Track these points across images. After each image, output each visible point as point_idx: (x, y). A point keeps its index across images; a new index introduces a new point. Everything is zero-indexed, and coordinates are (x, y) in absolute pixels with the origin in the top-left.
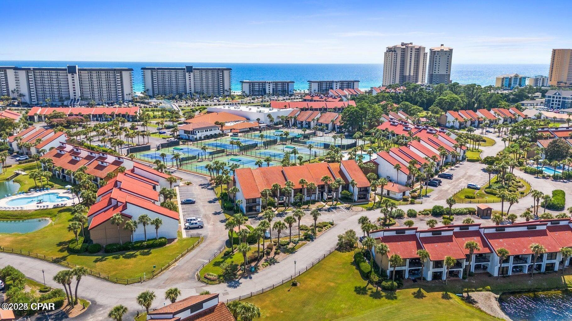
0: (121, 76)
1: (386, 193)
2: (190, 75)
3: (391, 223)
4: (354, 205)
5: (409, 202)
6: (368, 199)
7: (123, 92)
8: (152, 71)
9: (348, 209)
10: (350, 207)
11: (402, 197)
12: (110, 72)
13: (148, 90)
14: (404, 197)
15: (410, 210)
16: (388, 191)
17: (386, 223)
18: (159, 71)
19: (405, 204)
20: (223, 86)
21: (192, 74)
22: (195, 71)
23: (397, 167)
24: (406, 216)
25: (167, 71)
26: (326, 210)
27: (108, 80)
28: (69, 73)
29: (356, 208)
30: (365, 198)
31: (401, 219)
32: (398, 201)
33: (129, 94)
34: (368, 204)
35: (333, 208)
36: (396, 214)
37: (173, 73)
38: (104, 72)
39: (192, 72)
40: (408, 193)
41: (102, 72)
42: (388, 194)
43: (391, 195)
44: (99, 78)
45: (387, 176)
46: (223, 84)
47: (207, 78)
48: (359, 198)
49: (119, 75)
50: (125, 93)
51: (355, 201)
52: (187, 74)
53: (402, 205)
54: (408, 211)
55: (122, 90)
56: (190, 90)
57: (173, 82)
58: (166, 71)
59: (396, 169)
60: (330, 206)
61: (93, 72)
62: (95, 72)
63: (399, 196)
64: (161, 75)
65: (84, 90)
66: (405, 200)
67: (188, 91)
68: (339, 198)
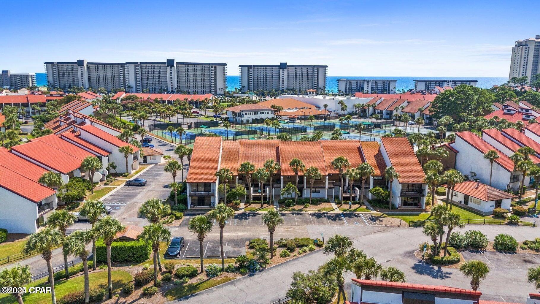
0: (215, 70)
1: (462, 199)
2: (283, 72)
3: (447, 258)
4: (389, 215)
5: (506, 221)
6: (421, 206)
7: (216, 87)
8: (249, 69)
9: (373, 219)
10: (380, 217)
11: (493, 209)
12: (206, 66)
13: (243, 87)
14: (498, 210)
15: (502, 236)
16: (466, 197)
17: (436, 258)
18: (255, 68)
19: (496, 224)
20: (318, 84)
21: (285, 71)
22: (290, 68)
23: (492, 157)
24: (490, 248)
25: (263, 68)
26: (329, 217)
27: (203, 74)
28: (168, 66)
29: (389, 220)
30: (416, 205)
31: (477, 252)
32: (483, 216)
33: (222, 89)
34: (418, 215)
35: (345, 215)
36: (466, 242)
37: (268, 70)
38: (200, 66)
39: (286, 69)
40: (507, 204)
41: (198, 66)
42: (466, 202)
43: (471, 204)
44: (195, 71)
45: (471, 172)
46: (318, 82)
47: (301, 75)
48: (405, 204)
49: (213, 69)
51: (394, 208)
52: (281, 71)
53: (490, 224)
54: (497, 238)
55: (216, 84)
56: (283, 87)
57: (268, 79)
58: (261, 68)
59: (488, 161)
60: (344, 211)
61: (190, 66)
62: (191, 66)
63: (488, 206)
64: (257, 72)
65: (180, 83)
66: (499, 216)
67: (281, 88)
68: (368, 201)
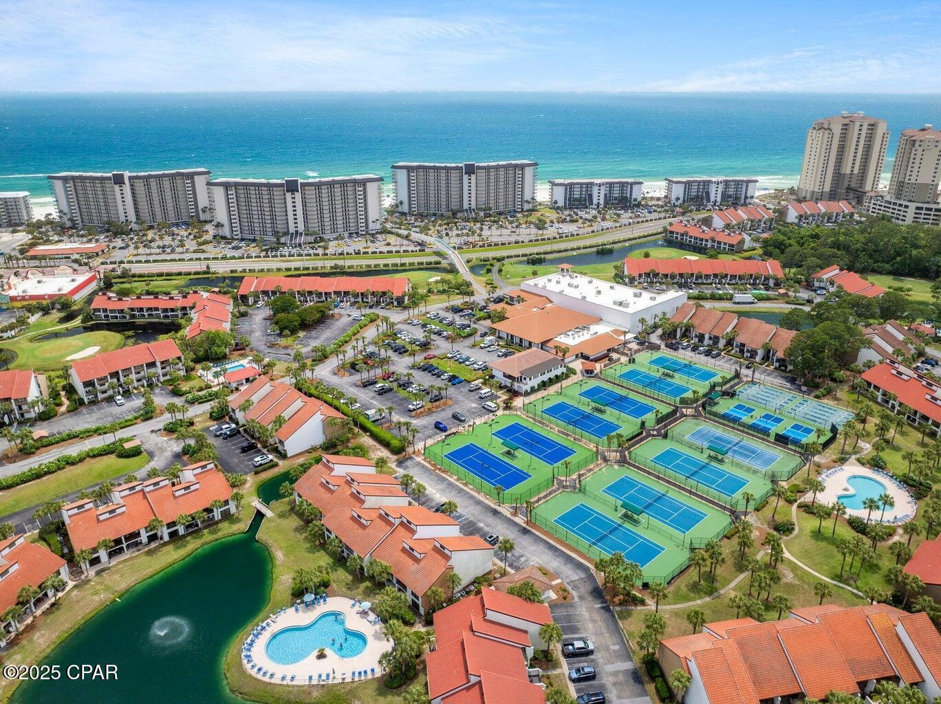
0: (365, 193)
2: (470, 179)
7: (367, 220)
8: (409, 171)
12: (348, 184)
13: (401, 203)
18: (419, 170)
20: (523, 194)
21: (473, 177)
22: (479, 171)
25: (433, 170)
27: (344, 198)
28: (288, 191)
33: (377, 220)
37: (442, 175)
38: (339, 185)
39: (474, 173)
41: (335, 186)
44: (332, 195)
46: (522, 191)
47: (497, 181)
49: (362, 190)
50: (371, 219)
52: (466, 177)
55: (366, 216)
56: (470, 204)
57: (442, 189)
61: (322, 187)
62: (325, 187)
64: (422, 178)
65: (309, 217)
67: (466, 205)
